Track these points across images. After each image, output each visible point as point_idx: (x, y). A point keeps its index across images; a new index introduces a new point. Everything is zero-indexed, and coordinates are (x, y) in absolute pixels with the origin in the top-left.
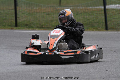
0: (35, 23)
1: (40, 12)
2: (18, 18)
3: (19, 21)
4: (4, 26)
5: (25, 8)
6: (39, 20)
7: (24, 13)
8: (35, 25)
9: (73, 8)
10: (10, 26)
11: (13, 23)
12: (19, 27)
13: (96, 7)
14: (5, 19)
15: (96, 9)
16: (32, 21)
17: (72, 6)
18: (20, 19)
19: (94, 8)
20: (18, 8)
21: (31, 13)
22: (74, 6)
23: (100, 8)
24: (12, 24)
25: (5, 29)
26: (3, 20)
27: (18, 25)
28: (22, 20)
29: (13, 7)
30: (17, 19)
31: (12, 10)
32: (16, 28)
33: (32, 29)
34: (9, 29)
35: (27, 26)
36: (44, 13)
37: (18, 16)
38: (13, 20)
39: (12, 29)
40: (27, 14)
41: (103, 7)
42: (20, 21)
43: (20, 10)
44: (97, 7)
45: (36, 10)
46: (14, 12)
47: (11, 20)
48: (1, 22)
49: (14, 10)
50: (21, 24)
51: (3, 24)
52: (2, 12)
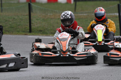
0: (49, 29)
1: (54, 18)
2: (33, 23)
3: (33, 27)
4: (18, 31)
5: (40, 14)
6: (53, 26)
7: (38, 19)
8: (49, 31)
9: (88, 14)
10: (24, 31)
11: (27, 29)
12: (33, 33)
13: (110, 14)
14: (19, 25)
15: (111, 15)
16: (46, 27)
17: (87, 13)
18: (34, 25)
19: (109, 15)
20: (32, 14)
21: (45, 19)
22: (89, 13)
23: (115, 15)
24: (26, 30)
25: (19, 35)
26: (17, 26)
27: (32, 31)
28: (36, 26)
29: (28, 13)
30: (32, 25)
31: (27, 16)
32: (30, 34)
33: (46, 34)
34: (23, 35)
35: (41, 32)
36: (58, 19)
37: (32, 22)
38: (27, 25)
39: (25, 35)
40: (41, 19)
41: (118, 14)
42: (35, 27)
43: (35, 16)
44: (112, 14)
45: (51, 16)
46: (28, 18)
47: (25, 26)
48: (15, 28)
49: (28, 16)
50: (35, 30)
51: (17, 30)
52: (16, 17)
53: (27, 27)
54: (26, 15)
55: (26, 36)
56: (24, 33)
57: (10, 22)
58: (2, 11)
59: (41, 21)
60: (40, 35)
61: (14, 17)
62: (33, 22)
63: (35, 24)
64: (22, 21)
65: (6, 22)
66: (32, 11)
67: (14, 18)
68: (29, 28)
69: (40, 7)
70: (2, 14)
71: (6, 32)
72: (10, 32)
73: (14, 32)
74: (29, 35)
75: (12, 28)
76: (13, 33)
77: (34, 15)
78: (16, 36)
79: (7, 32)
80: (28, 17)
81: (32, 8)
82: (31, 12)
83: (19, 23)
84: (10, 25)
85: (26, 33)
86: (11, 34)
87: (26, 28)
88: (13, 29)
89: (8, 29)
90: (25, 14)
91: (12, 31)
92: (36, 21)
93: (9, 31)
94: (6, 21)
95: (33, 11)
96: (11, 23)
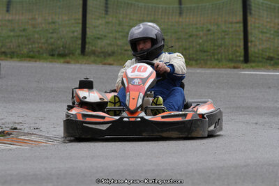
2: (252, 42)
3: (252, 50)
4: (219, 60)
5: (268, 20)
7: (265, 30)
10: (231, 60)
11: (238, 54)
12: (253, 64)
14: (220, 46)
18: (255, 45)
20: (250, 20)
24: (236, 57)
25: (219, 68)
26: (216, 48)
27: (250, 59)
28: (260, 47)
29: (240, 17)
30: (249, 44)
31: (238, 25)
32: (245, 65)
34: (230, 68)
35: (272, 62)
37: (251, 38)
39: (235, 68)
40: (272, 32)
42: (256, 51)
43: (257, 25)
46: (242, 28)
47: (234, 48)
48: (212, 51)
49: (242, 25)
50: (258, 57)
51: (216, 57)
52: (214, 28)
53: (238, 49)
54: (237, 23)
55: (236, 71)
56: (232, 65)
57: (201, 38)
58: (181, 14)
59: (272, 37)
60: (269, 68)
61: (209, 27)
62: (253, 39)
63: (257, 43)
64: (226, 36)
65: (191, 39)
66: (251, 13)
67: (209, 30)
68: (243, 53)
69: (269, 3)
70: (181, 20)
71: (191, 62)
72: (199, 62)
73: (209, 62)
74: (243, 68)
75: (205, 52)
76: (206, 63)
77: (255, 23)
78: (213, 71)
79: (194, 63)
80: (240, 27)
81: (250, 5)
82: (248, 14)
83: (220, 42)
84: (200, 44)
85: (236, 65)
86: (201, 67)
87: (237, 52)
88: (205, 54)
89: (194, 56)
90: (235, 20)
91: (203, 60)
92: (260, 36)
93: (196, 61)
94: (190, 36)
95: (253, 12)
96: (201, 41)
